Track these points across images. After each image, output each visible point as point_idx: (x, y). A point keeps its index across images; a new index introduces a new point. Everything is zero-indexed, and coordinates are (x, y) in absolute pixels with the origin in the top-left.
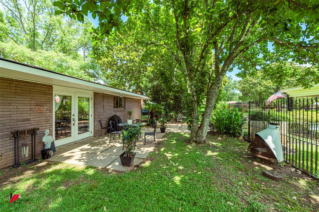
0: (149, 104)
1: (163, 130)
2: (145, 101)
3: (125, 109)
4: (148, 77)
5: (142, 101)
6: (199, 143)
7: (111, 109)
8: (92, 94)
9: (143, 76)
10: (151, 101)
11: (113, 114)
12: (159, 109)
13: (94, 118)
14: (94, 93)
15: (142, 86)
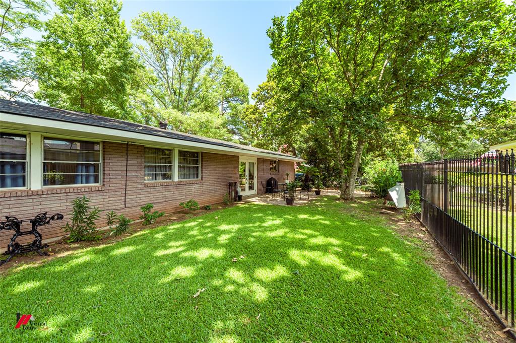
0: (303, 167)
1: (318, 193)
2: (298, 164)
3: (279, 172)
4: (302, 136)
5: (295, 164)
6: (346, 200)
7: (268, 172)
8: (256, 159)
9: (296, 134)
10: (306, 164)
11: (270, 176)
12: (314, 172)
13: (258, 179)
14: (258, 158)
15: (296, 147)
